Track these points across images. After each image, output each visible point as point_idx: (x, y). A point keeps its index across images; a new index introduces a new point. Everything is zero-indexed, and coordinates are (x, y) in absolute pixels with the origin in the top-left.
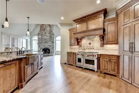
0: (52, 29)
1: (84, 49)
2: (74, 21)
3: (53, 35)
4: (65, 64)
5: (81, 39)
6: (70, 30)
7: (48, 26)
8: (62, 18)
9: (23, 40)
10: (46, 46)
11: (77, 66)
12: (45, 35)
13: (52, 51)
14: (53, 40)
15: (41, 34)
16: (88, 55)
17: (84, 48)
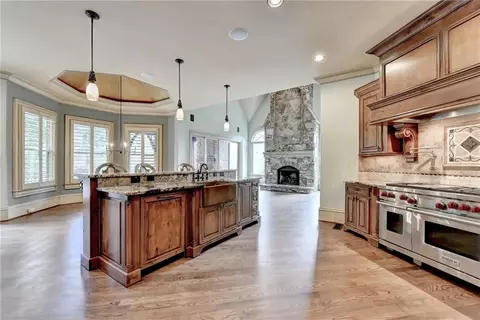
0: (305, 102)
1: (433, 173)
2: (373, 52)
3: (310, 121)
4: (338, 226)
5: (415, 128)
6: (359, 93)
7: (295, 95)
8: (319, 58)
9: (232, 144)
10: (287, 160)
11: (381, 247)
12: (286, 126)
13: (308, 178)
14: (312, 139)
15: (273, 125)
16: (438, 201)
17: (433, 169)
